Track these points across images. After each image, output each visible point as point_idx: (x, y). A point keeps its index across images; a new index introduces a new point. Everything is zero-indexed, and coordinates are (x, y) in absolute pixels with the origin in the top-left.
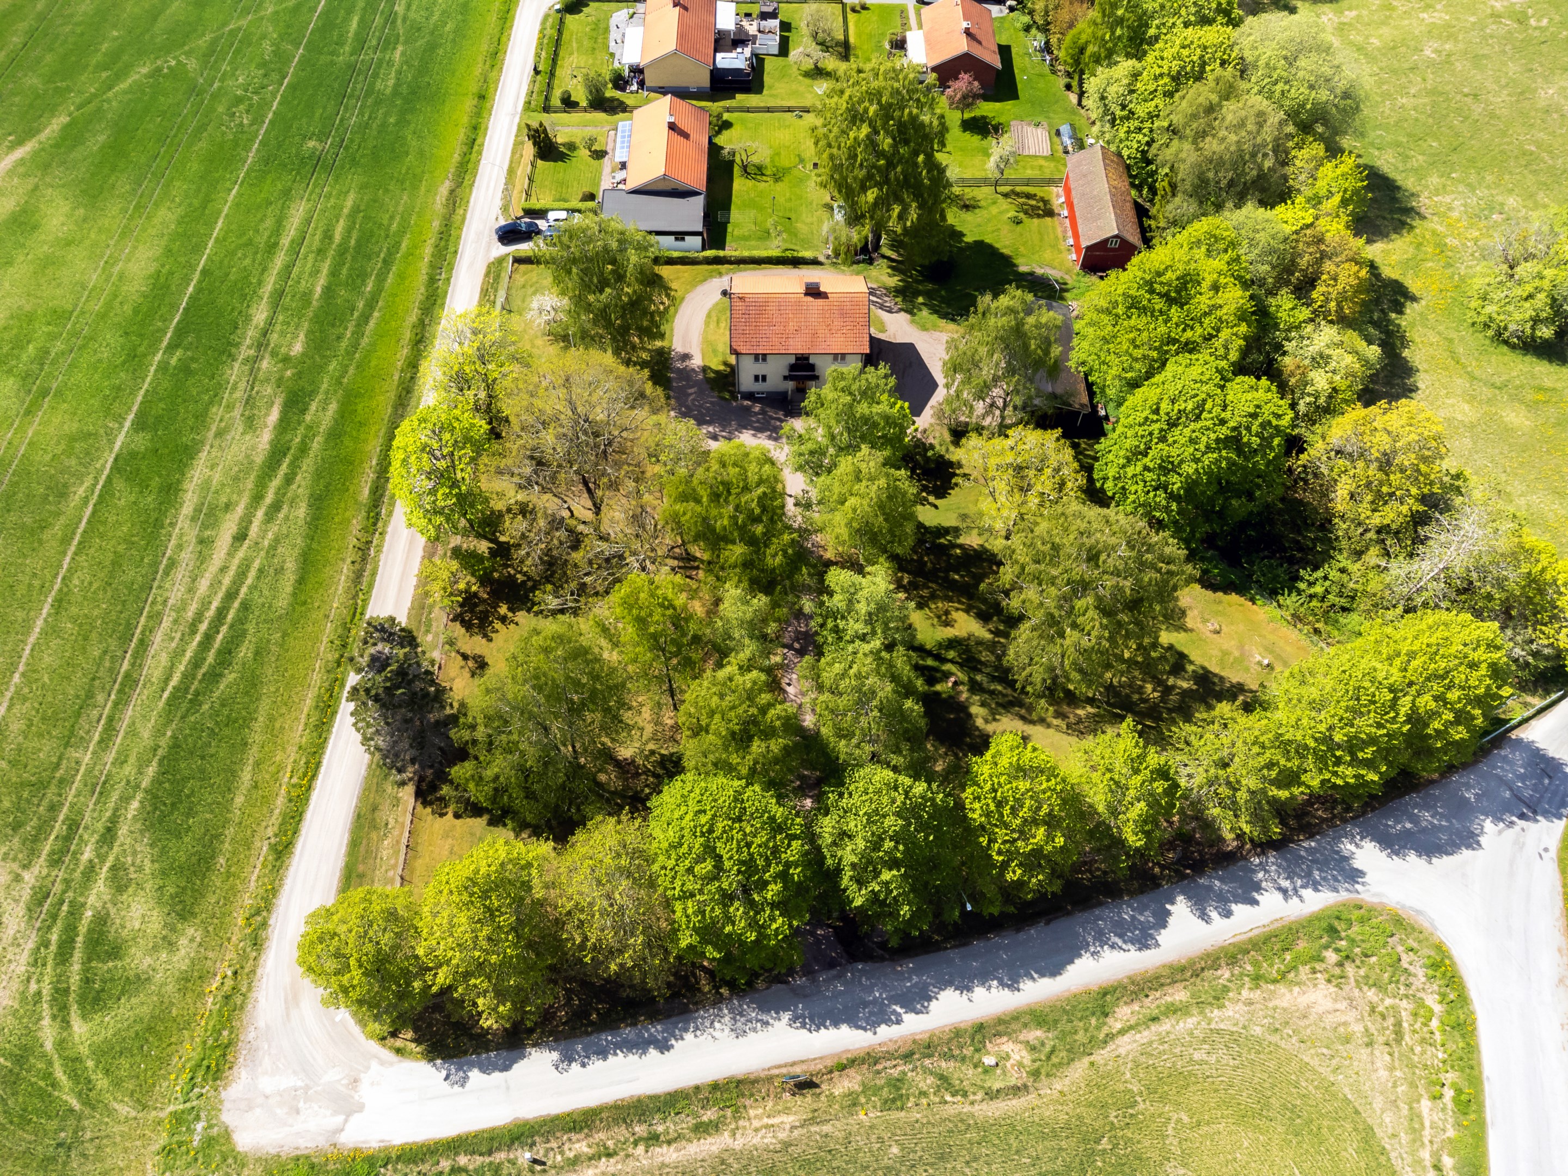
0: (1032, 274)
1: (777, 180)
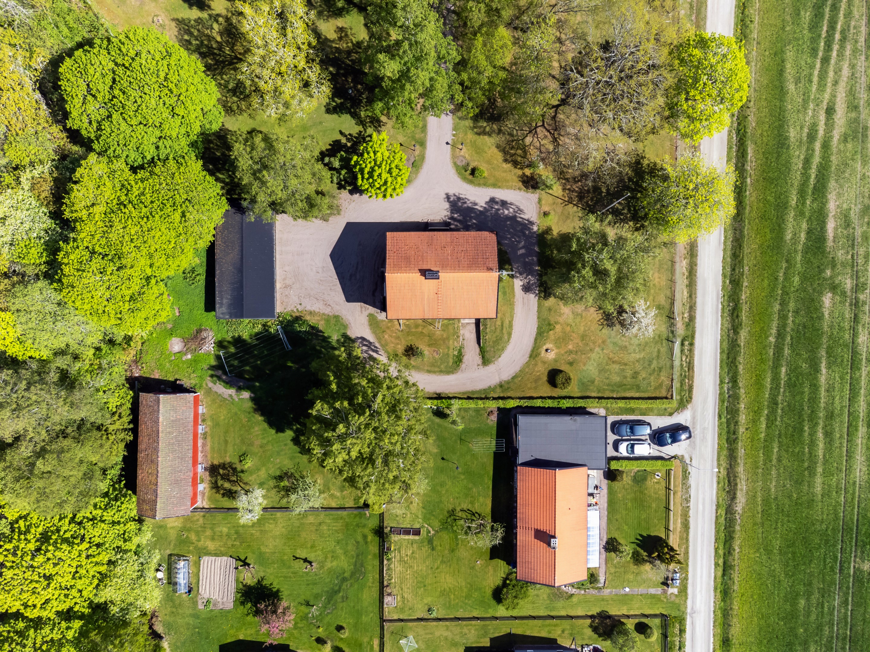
0: (239, 389)
1: (452, 513)
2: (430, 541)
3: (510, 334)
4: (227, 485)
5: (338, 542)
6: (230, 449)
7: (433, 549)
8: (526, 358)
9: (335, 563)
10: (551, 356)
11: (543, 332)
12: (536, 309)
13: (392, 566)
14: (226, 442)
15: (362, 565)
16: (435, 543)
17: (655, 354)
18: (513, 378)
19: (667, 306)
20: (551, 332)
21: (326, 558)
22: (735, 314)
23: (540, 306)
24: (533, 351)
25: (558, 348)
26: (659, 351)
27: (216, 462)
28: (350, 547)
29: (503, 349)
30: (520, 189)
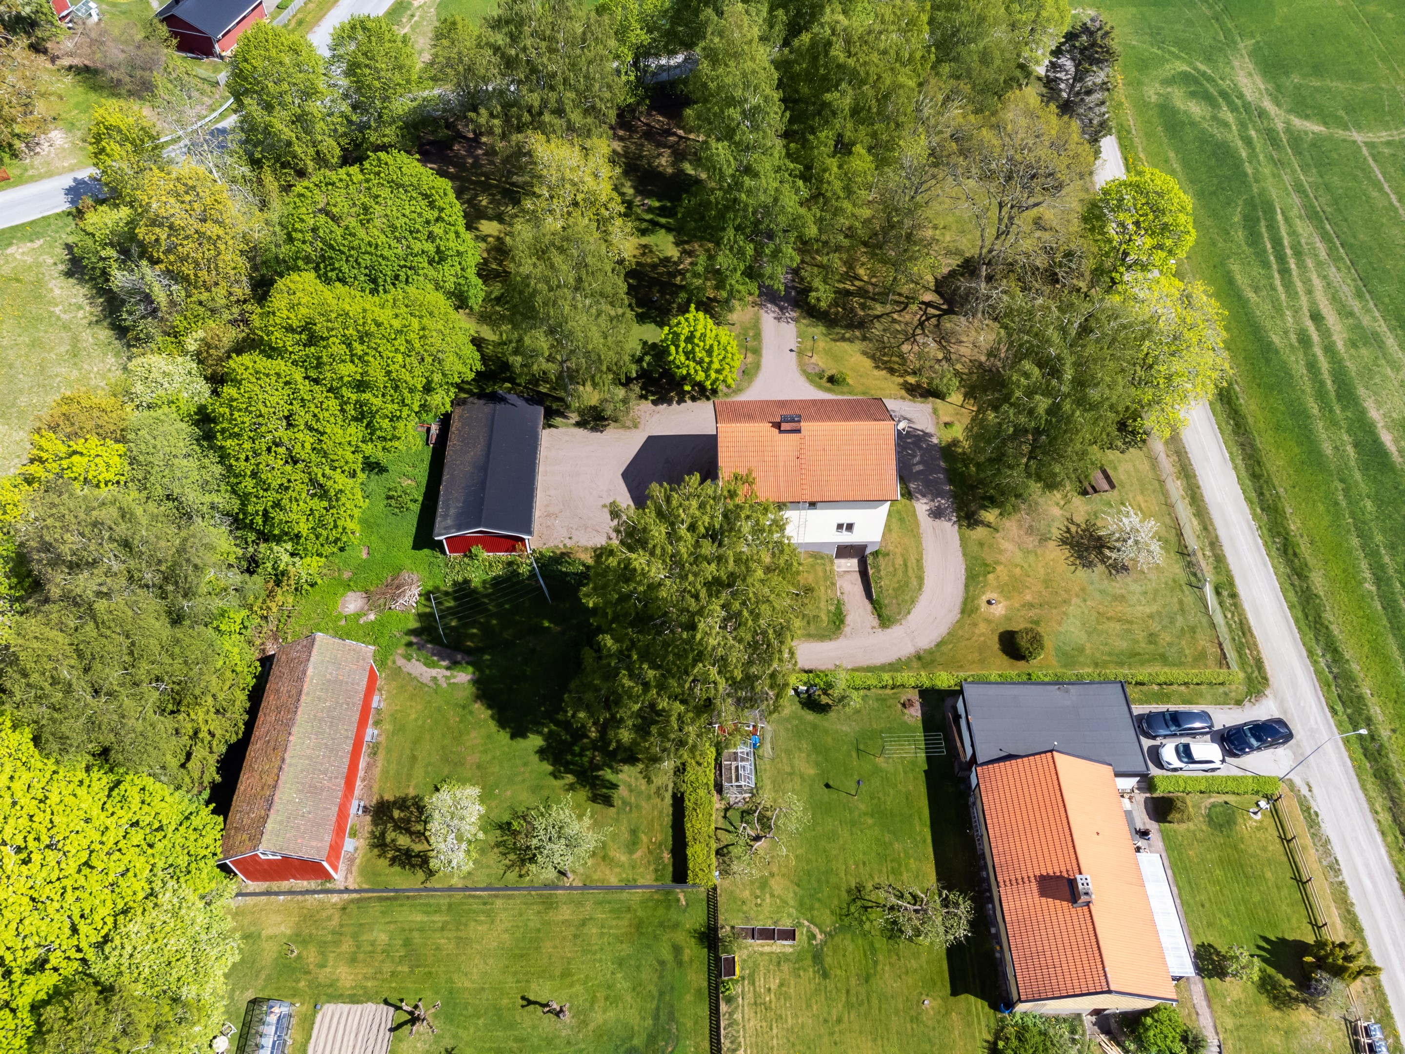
1: (857, 894)
2: (817, 957)
3: (921, 579)
4: (403, 841)
5: (621, 963)
6: (419, 772)
7: (825, 975)
8: (955, 615)
9: (611, 1014)
10: (999, 610)
11: (977, 576)
12: (958, 542)
13: (738, 1016)
14: (414, 758)
15: (671, 1017)
16: (828, 961)
17: (1176, 607)
18: (938, 645)
19: (1173, 539)
20: (991, 577)
21: (593, 1001)
22: (1290, 552)
23: (963, 539)
24: (965, 603)
25: (1008, 598)
26: (1181, 602)
27: (389, 797)
28: (646, 975)
29: (913, 601)
30: (902, 398)
